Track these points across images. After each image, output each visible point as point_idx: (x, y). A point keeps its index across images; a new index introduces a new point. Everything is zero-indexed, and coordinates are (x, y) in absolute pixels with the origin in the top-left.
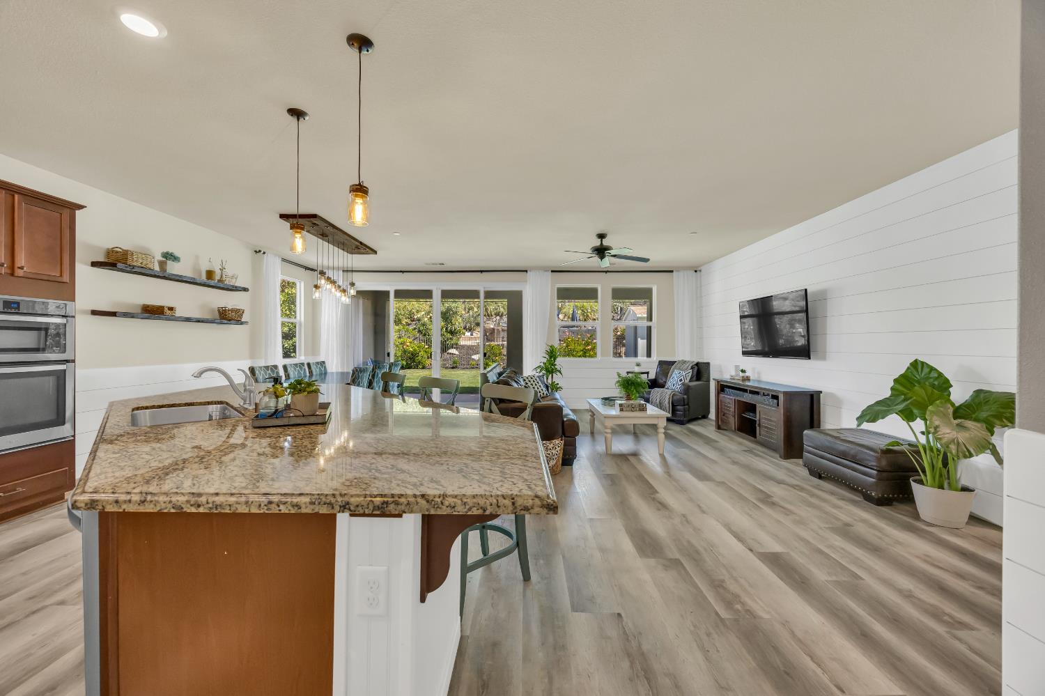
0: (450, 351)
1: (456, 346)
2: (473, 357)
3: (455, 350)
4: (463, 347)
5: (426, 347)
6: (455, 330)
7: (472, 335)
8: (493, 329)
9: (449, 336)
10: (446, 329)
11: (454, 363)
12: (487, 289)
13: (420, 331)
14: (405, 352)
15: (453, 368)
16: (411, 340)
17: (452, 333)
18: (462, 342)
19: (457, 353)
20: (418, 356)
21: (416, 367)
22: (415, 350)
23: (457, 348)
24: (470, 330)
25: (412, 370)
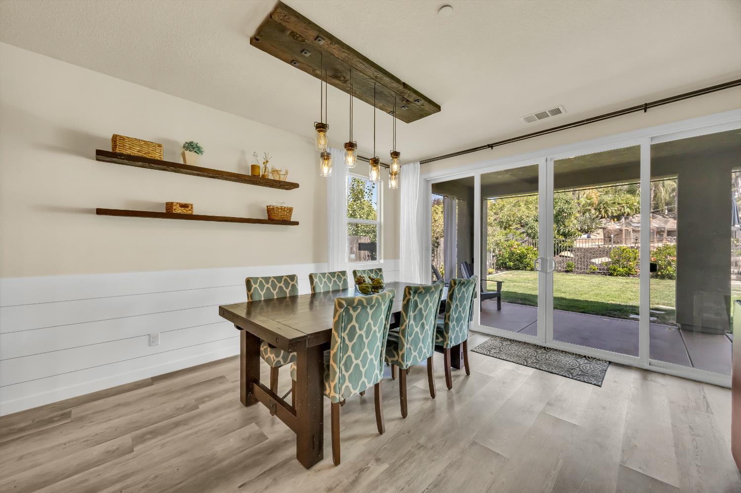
0: (563, 254)
1: (571, 249)
2: (593, 260)
3: (569, 253)
4: (579, 249)
5: (535, 249)
6: (569, 231)
7: (589, 237)
8: (621, 230)
9: (562, 238)
10: (559, 231)
11: (569, 266)
12: (656, 142)
13: (528, 235)
14: (512, 254)
15: (567, 271)
16: (519, 243)
17: (565, 235)
18: (578, 244)
19: (572, 256)
20: (526, 258)
21: (524, 268)
22: (523, 252)
23: (571, 251)
24: (586, 232)
25: (520, 271)
